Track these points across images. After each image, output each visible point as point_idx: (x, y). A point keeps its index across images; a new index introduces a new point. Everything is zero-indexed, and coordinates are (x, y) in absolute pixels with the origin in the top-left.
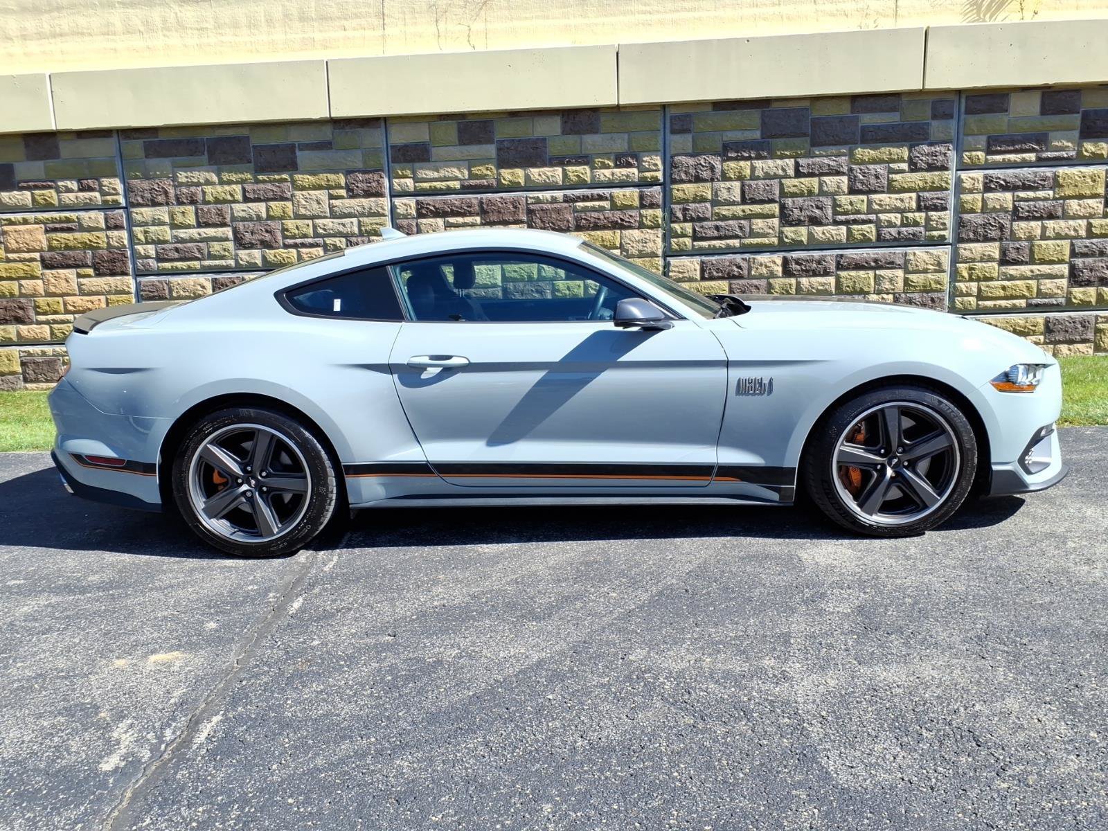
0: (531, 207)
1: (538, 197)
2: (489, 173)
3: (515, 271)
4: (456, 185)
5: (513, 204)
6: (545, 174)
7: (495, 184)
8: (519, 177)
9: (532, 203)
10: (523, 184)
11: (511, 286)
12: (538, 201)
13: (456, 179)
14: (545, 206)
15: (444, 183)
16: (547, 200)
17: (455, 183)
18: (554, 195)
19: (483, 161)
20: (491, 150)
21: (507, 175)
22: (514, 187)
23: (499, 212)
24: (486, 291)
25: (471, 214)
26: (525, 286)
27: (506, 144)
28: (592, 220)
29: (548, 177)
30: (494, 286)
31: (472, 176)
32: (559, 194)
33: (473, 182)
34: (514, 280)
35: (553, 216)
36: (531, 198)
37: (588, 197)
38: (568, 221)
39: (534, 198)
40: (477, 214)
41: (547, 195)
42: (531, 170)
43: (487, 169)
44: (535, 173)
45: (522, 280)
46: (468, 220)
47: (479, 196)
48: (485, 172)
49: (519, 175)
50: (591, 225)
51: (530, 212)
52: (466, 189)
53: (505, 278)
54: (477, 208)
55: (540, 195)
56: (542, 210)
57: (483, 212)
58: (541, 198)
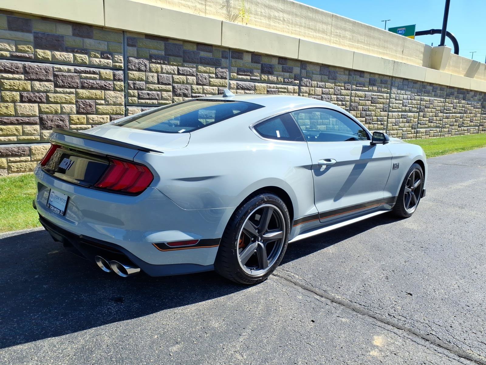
0: (56, 73)
1: (60, 68)
2: (29, 50)
3: (47, 108)
4: (7, 54)
5: (45, 70)
6: (63, 55)
7: (33, 57)
8: (48, 55)
9: (56, 71)
10: (50, 60)
11: (44, 116)
12: (60, 70)
13: (7, 50)
14: (64, 74)
16: (66, 71)
17: (6, 53)
18: (69, 68)
19: (26, 43)
20: (30, 37)
21: (41, 53)
22: (45, 60)
23: (37, 74)
24: (29, 118)
25: (18, 73)
26: (53, 117)
27: (40, 35)
28: (90, 84)
29: (65, 58)
30: (34, 116)
31: (17, 50)
32: (72, 68)
33: (18, 54)
34: (46, 113)
35: (69, 80)
36: (56, 68)
37: (88, 71)
38: (77, 83)
39: (57, 68)
40: (22, 74)
41: (65, 67)
42: (56, 52)
43: (28, 48)
44: (58, 54)
45: (52, 113)
46: (16, 76)
47: (23, 63)
48: (27, 49)
49: (48, 54)
50: (90, 86)
51: (55, 76)
52: (13, 58)
53: (40, 111)
54: (22, 69)
55: (61, 67)
56: (63, 75)
57: (25, 72)
58: (62, 69)
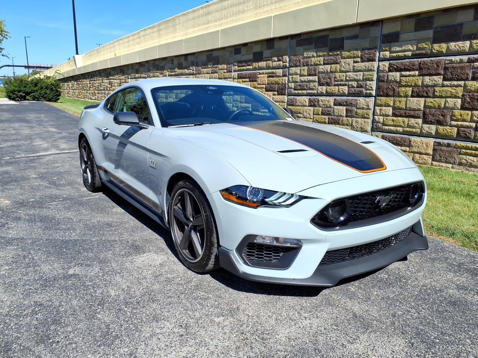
0: (447, 66)
1: (452, 60)
2: (427, 46)
3: (431, 102)
4: (409, 54)
5: (437, 64)
6: (458, 45)
7: (429, 53)
9: (448, 64)
10: (444, 52)
11: (427, 111)
12: (451, 62)
13: (409, 50)
14: (454, 65)
15: (403, 53)
16: (457, 61)
17: (409, 53)
18: (462, 58)
19: (424, 40)
20: (430, 33)
21: (436, 47)
22: (440, 54)
23: (428, 69)
24: (414, 112)
25: (414, 70)
26: (435, 111)
27: (439, 29)
29: (460, 48)
30: (419, 110)
31: (418, 49)
32: (465, 58)
33: (418, 52)
34: (430, 107)
35: (459, 71)
36: (447, 60)
38: (467, 74)
39: (449, 60)
40: (417, 70)
41: (458, 58)
42: (451, 43)
43: (426, 44)
44: (453, 46)
45: (435, 108)
46: (412, 73)
47: (420, 60)
48: (425, 46)
49: (443, 47)
51: (446, 69)
52: (414, 56)
53: (425, 106)
54: (417, 66)
55: (453, 58)
56: (453, 67)
57: (420, 69)
58: (453, 60)
